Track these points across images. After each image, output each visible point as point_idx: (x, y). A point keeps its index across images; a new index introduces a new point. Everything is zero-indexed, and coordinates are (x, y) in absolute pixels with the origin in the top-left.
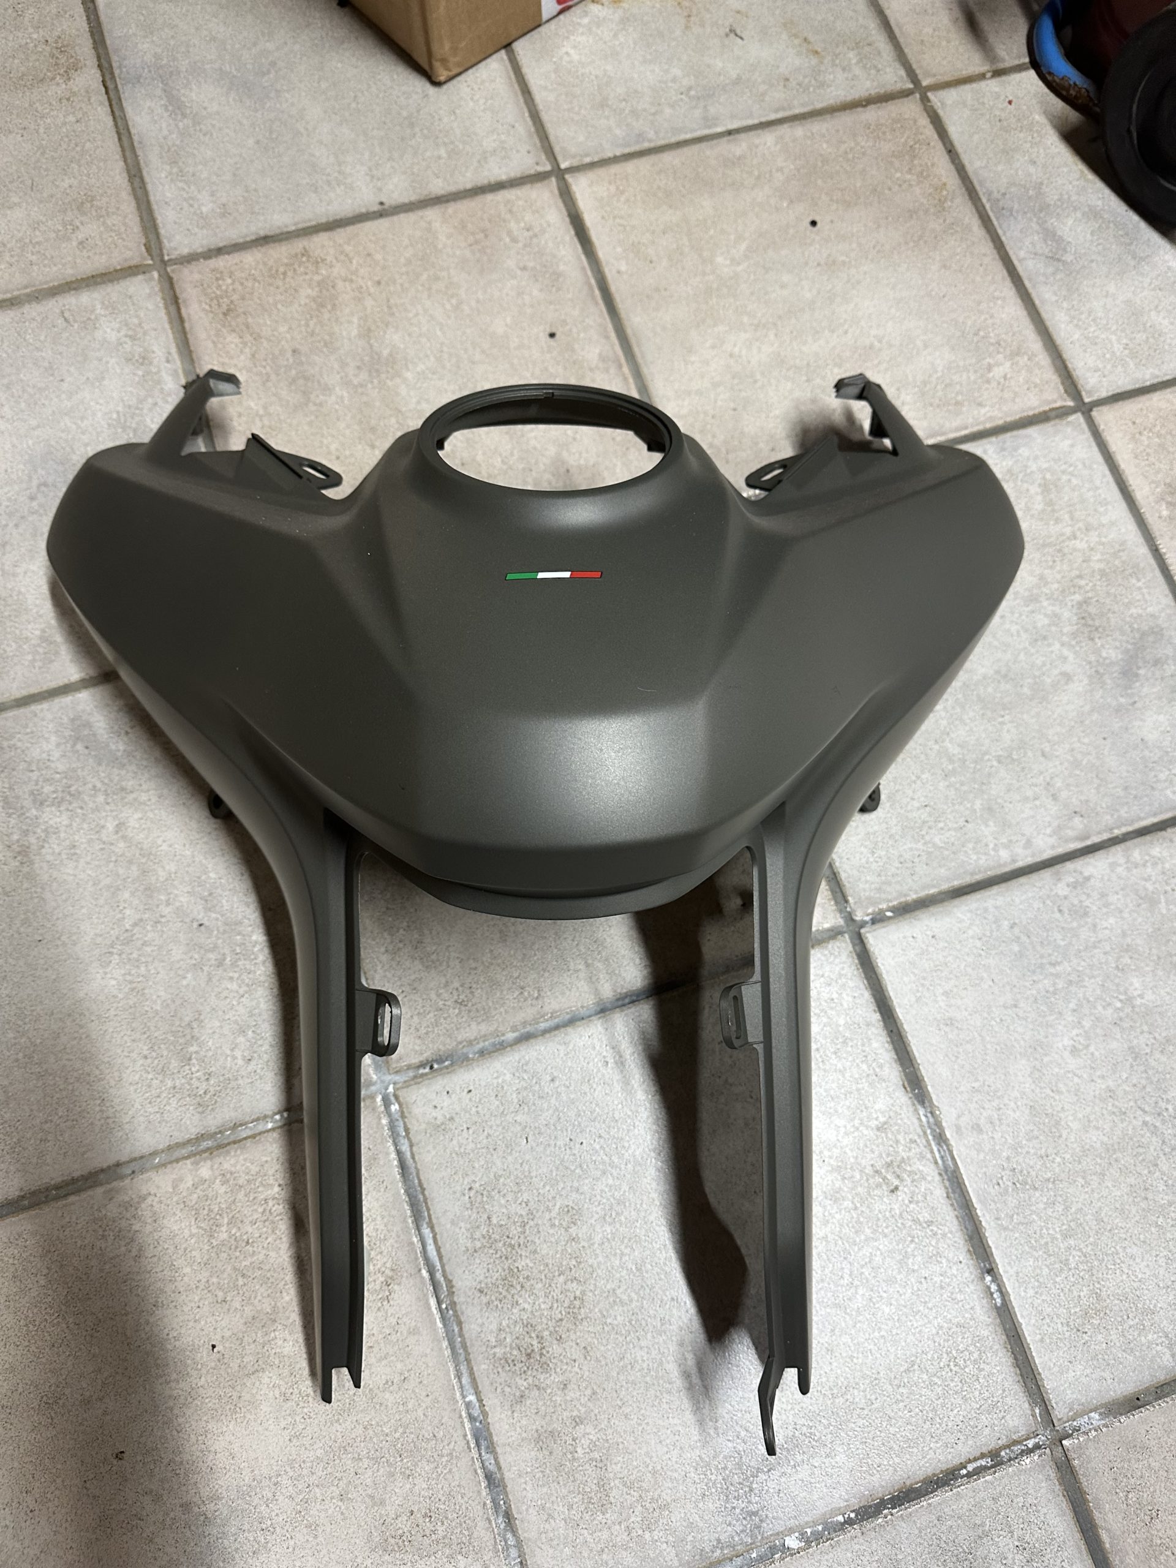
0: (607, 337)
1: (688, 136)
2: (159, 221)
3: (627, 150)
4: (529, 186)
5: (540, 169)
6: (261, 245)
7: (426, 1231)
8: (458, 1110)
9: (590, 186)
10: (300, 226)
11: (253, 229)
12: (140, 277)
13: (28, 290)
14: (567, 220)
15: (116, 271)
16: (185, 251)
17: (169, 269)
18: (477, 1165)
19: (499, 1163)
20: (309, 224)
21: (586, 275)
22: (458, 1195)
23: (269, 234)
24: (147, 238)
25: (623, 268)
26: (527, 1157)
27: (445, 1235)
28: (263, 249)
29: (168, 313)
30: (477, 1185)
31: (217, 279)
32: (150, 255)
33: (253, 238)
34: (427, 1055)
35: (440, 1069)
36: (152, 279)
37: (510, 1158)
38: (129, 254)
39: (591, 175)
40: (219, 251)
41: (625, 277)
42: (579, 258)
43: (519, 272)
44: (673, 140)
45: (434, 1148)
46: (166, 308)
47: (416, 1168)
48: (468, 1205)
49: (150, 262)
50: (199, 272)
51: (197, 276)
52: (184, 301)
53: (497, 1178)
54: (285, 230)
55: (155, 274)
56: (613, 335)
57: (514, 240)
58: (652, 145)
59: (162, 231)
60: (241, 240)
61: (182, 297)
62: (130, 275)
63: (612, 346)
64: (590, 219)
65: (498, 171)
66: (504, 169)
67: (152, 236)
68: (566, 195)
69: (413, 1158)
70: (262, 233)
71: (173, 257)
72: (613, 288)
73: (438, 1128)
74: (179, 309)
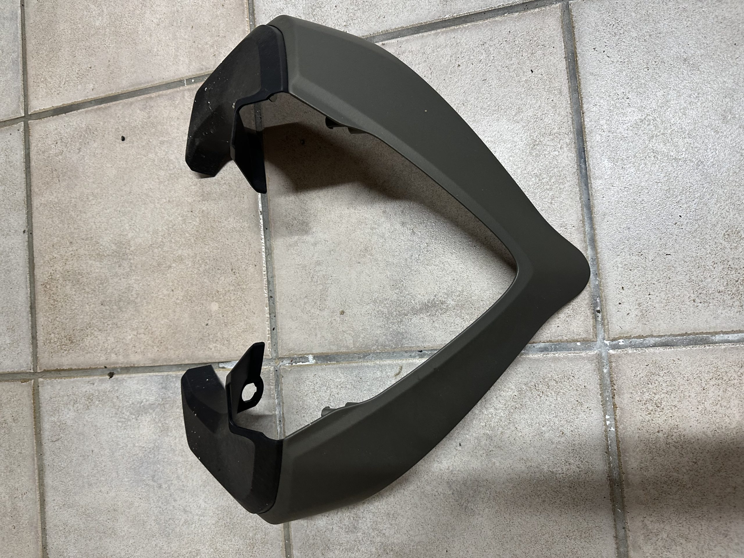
0: (131, 104)
1: (20, 32)
2: (10, 370)
3: (21, 72)
4: (30, 138)
5: (22, 129)
6: (35, 311)
7: (718, 338)
8: (634, 299)
9: (38, 99)
10: (28, 285)
11: (25, 314)
12: (40, 389)
13: (35, 458)
14: (55, 117)
15: (34, 403)
16: (30, 358)
17: (39, 371)
18: (678, 293)
19: (681, 277)
20: (28, 279)
21: (91, 111)
22: (696, 310)
23: (29, 305)
24: (18, 380)
25: (91, 86)
26: (681, 257)
27: (724, 325)
28: (38, 311)
29: (65, 377)
30: (692, 295)
31: (50, 343)
32: (29, 380)
33: (30, 315)
34: (589, 313)
35: (602, 305)
36: (43, 383)
37: (678, 269)
38: (25, 393)
39: (31, 97)
40: (34, 338)
41: (96, 86)
42: (79, 114)
43: (81, 153)
44: (20, 42)
45: (657, 320)
46: (61, 378)
47: (669, 336)
48: (706, 304)
49: (33, 381)
50: (44, 353)
51: (46, 355)
52: (59, 365)
53: (690, 281)
54: (29, 295)
55: (41, 380)
56: (131, 100)
57: (61, 153)
58: (21, 55)
59: (16, 370)
60: (30, 323)
61: (56, 367)
62: (38, 395)
63: (137, 101)
64: (58, 103)
65: (19, 156)
66: (18, 152)
67: (19, 376)
68: (41, 115)
69: (662, 336)
70: (29, 309)
71: (32, 366)
72: (103, 95)
73: (643, 315)
74: (64, 370)
